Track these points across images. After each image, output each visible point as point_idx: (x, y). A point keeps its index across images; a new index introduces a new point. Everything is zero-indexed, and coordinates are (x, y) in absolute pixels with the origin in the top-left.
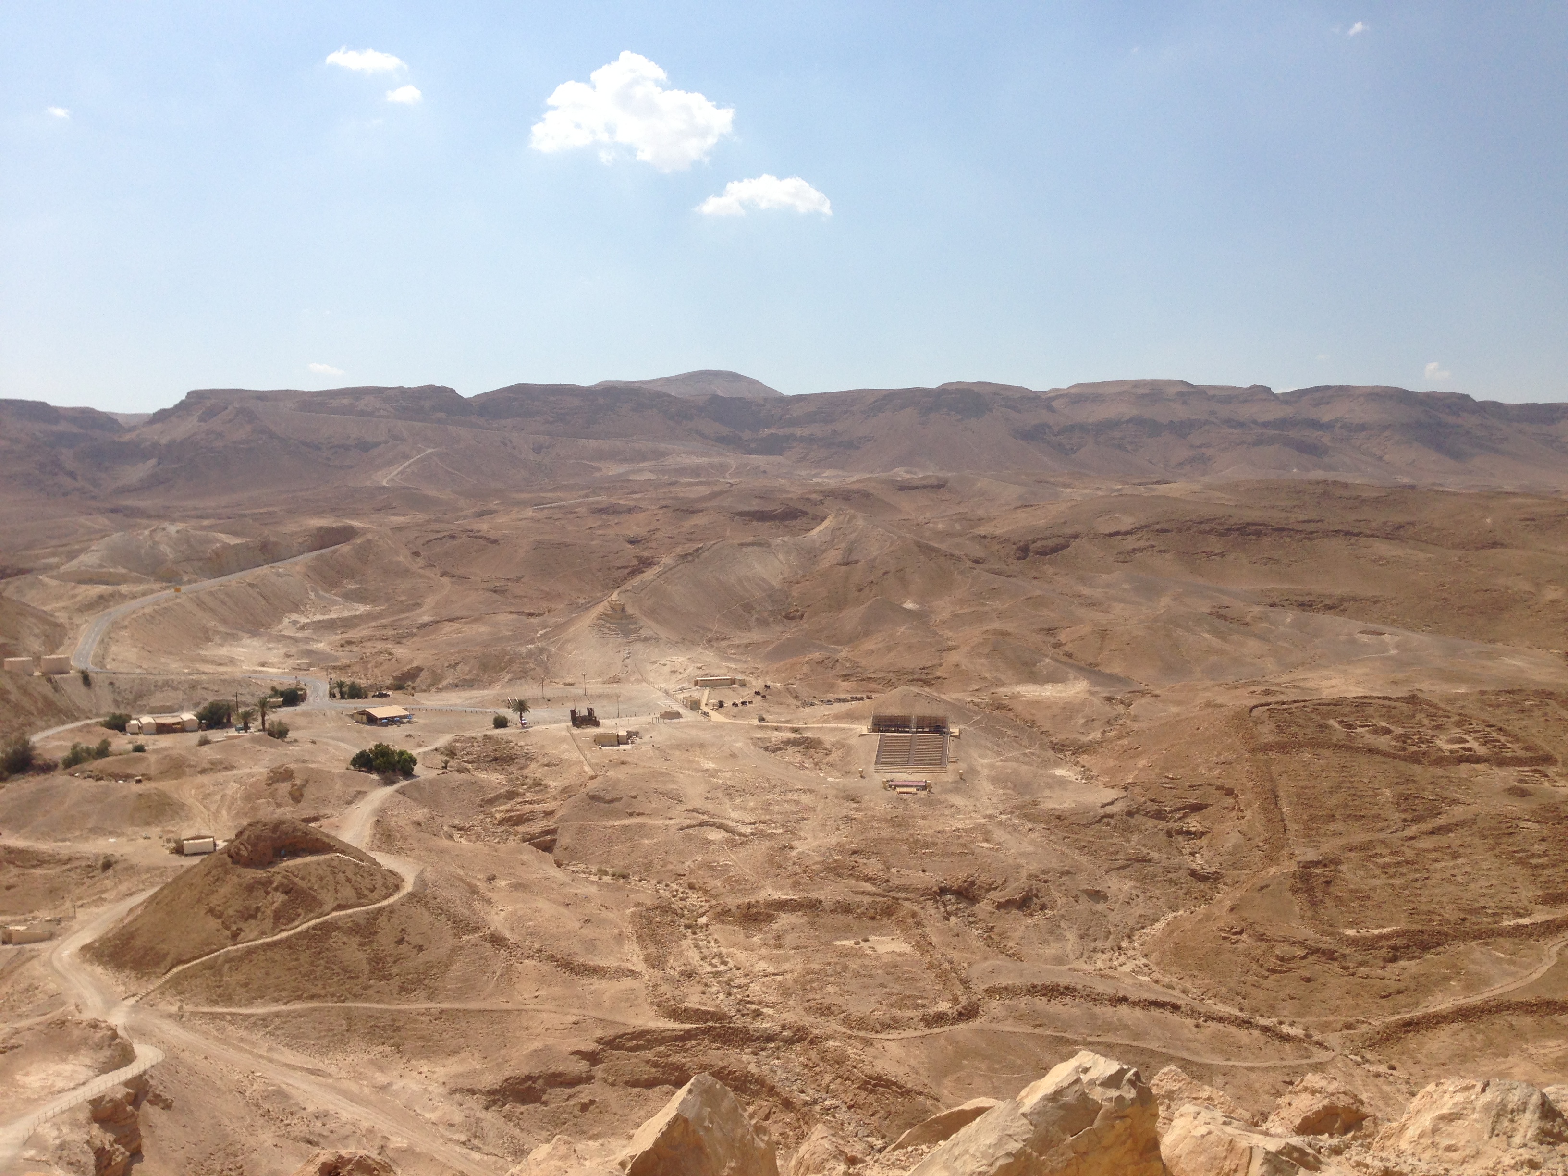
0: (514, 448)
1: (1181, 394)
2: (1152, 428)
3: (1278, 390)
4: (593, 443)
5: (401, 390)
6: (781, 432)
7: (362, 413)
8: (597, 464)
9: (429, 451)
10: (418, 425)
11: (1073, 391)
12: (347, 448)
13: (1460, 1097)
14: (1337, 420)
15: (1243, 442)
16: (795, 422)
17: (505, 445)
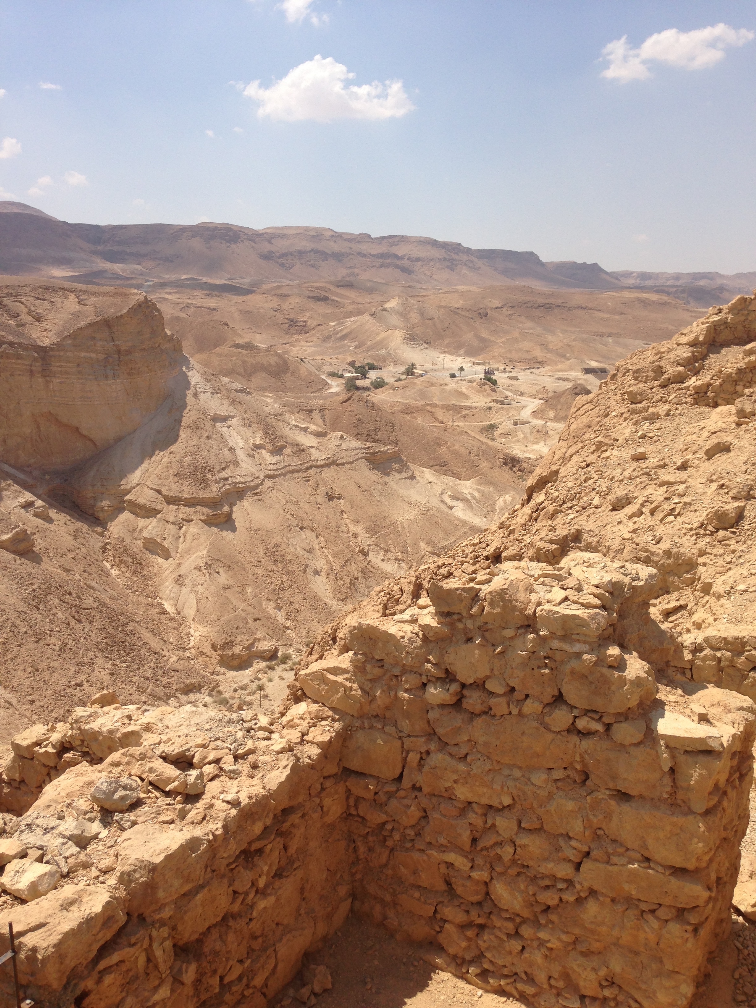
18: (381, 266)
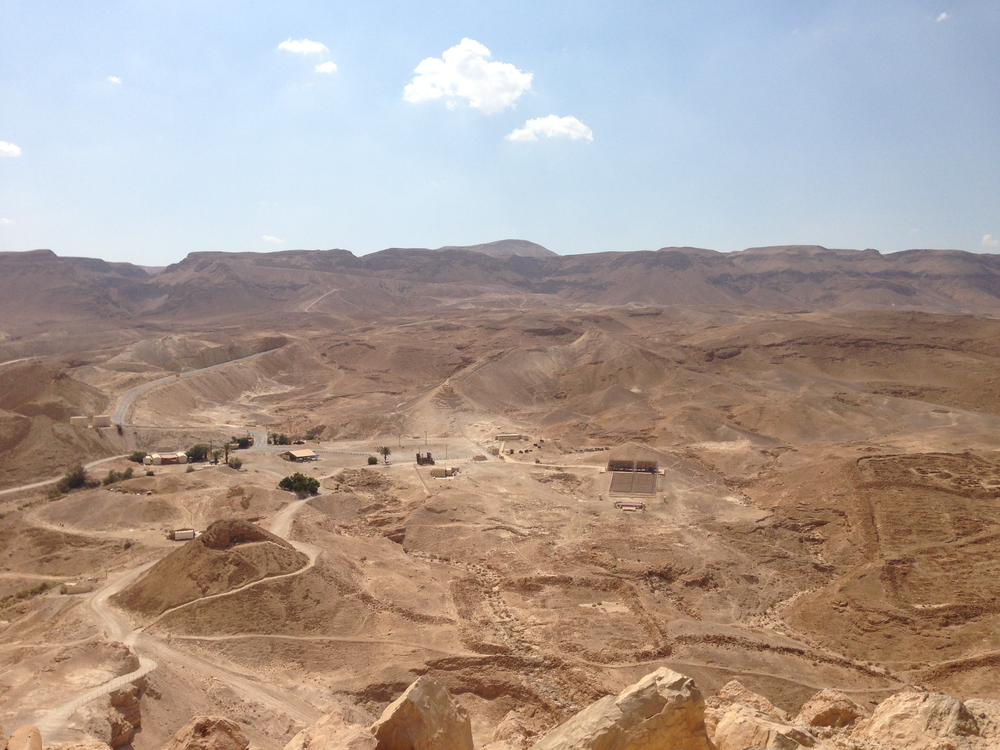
0: (387, 288)
1: (818, 255)
2: (800, 277)
3: (884, 252)
4: (436, 286)
5: (318, 252)
6: (556, 279)
7: (294, 267)
8: (439, 299)
9: (334, 290)
10: (327, 273)
11: (747, 253)
12: (284, 288)
13: (909, 704)
14: (922, 272)
15: (858, 287)
16: (563, 273)
17: (382, 287)
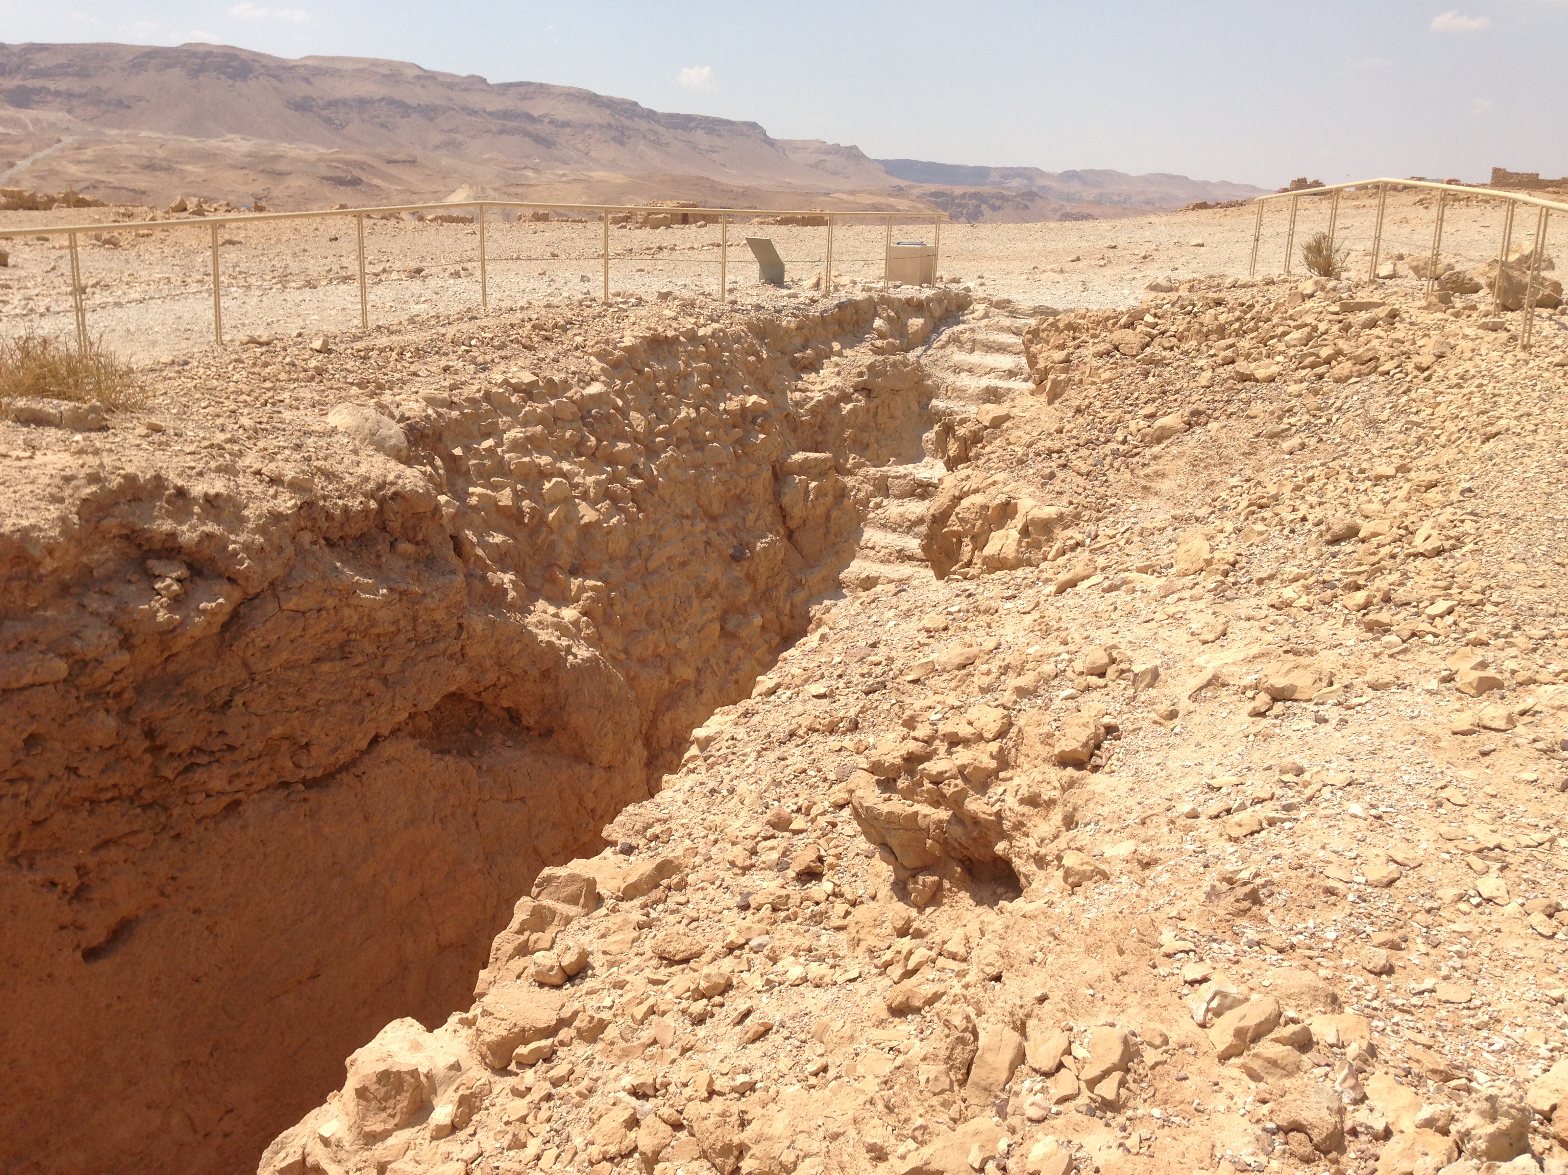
3: (490, 81)
18: (502, 132)
